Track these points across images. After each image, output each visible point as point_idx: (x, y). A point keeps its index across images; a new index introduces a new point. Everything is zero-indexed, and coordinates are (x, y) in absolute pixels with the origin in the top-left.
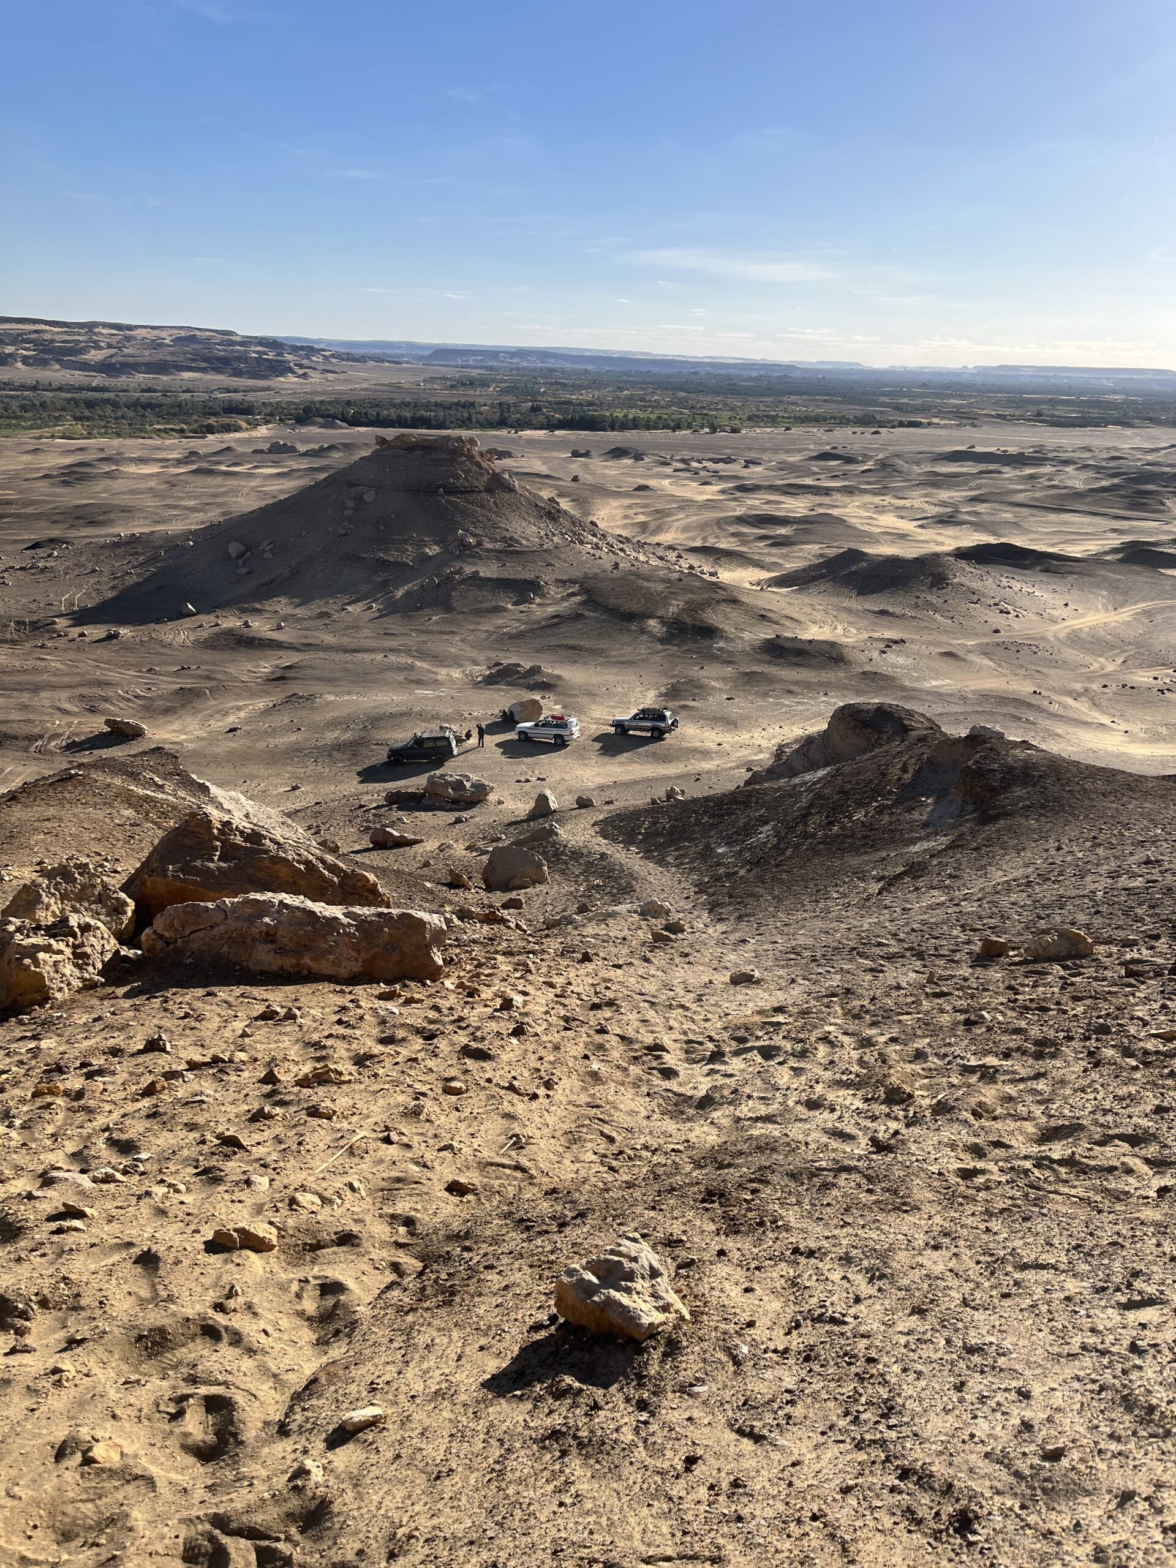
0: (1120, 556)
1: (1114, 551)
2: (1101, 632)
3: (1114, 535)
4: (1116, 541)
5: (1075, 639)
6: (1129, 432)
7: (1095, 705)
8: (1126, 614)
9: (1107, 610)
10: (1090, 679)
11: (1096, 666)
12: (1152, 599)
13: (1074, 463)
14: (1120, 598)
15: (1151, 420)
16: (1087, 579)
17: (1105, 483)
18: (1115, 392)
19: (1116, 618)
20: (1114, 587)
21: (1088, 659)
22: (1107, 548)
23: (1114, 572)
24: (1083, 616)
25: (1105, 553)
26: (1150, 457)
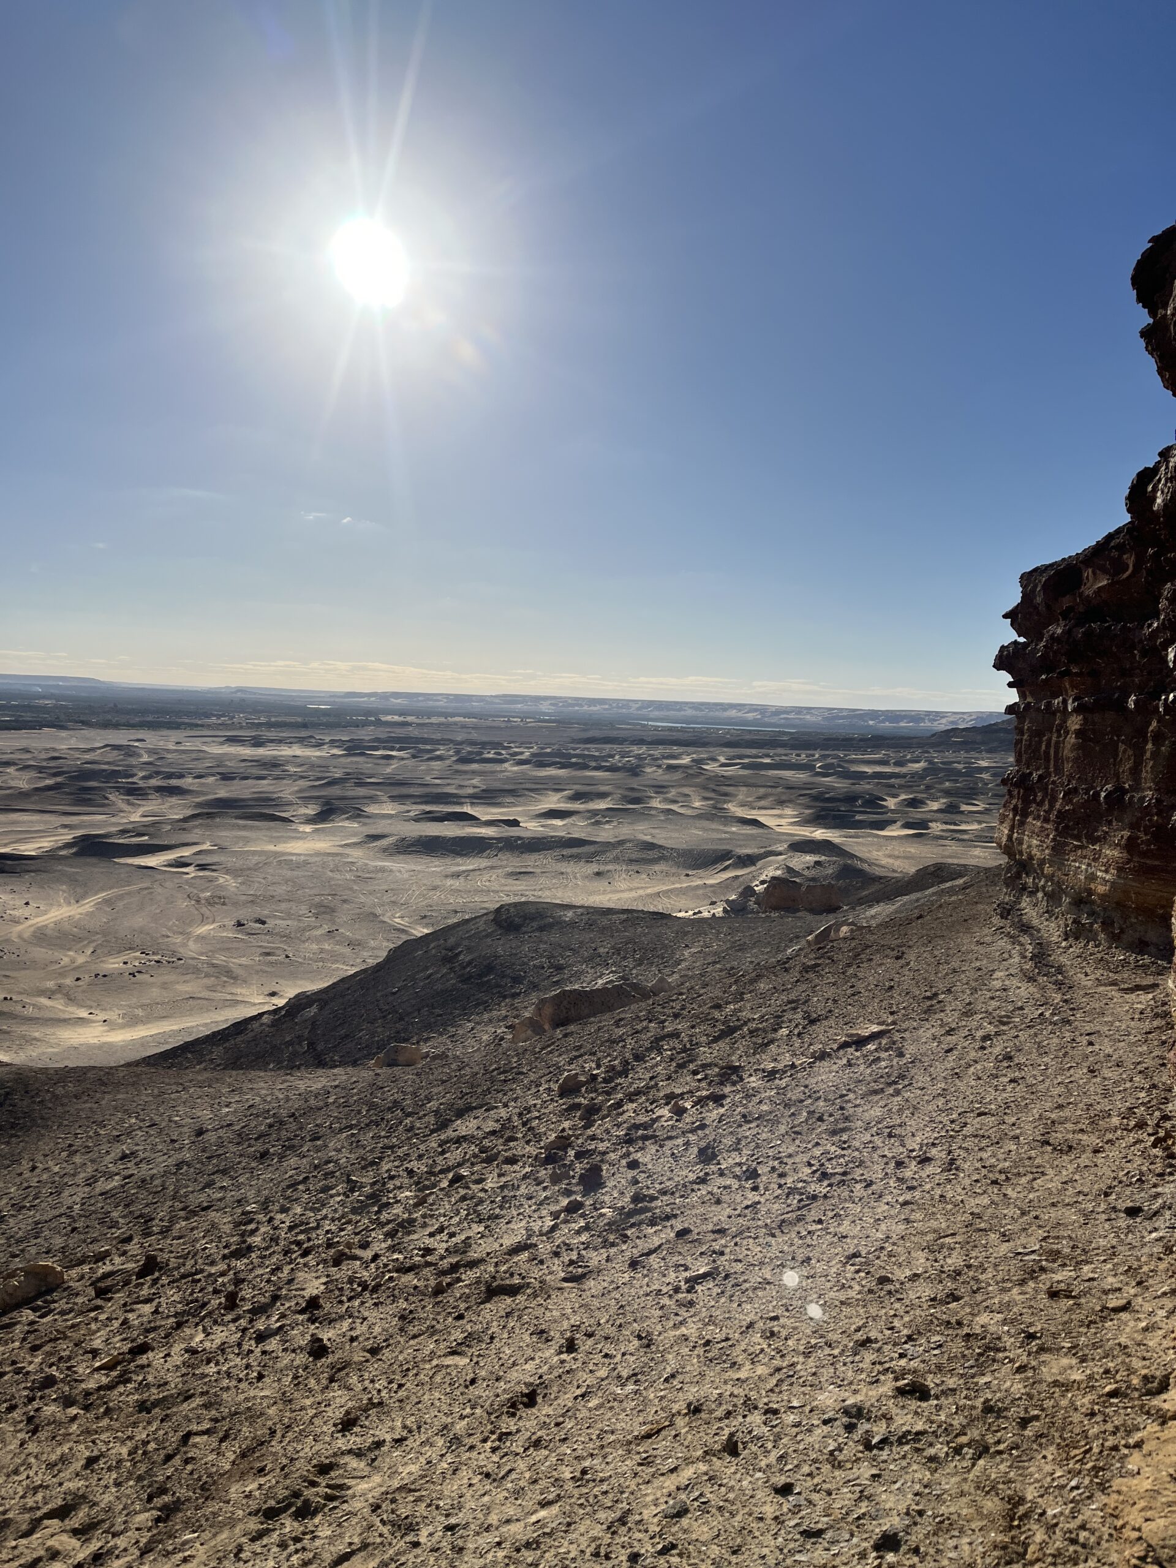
0: (74, 850)
1: (67, 846)
2: (67, 927)
3: (66, 831)
4: (68, 837)
5: (41, 937)
6: (64, 734)
7: (70, 999)
8: (88, 905)
9: (69, 904)
10: (62, 974)
11: (66, 960)
12: (111, 888)
13: (14, 764)
14: (78, 890)
15: (83, 723)
16: (44, 876)
17: (49, 782)
18: (44, 697)
19: (80, 910)
20: (73, 881)
21: (57, 955)
22: (60, 844)
23: (71, 866)
24: (46, 912)
25: (60, 848)
26: (88, 757)
